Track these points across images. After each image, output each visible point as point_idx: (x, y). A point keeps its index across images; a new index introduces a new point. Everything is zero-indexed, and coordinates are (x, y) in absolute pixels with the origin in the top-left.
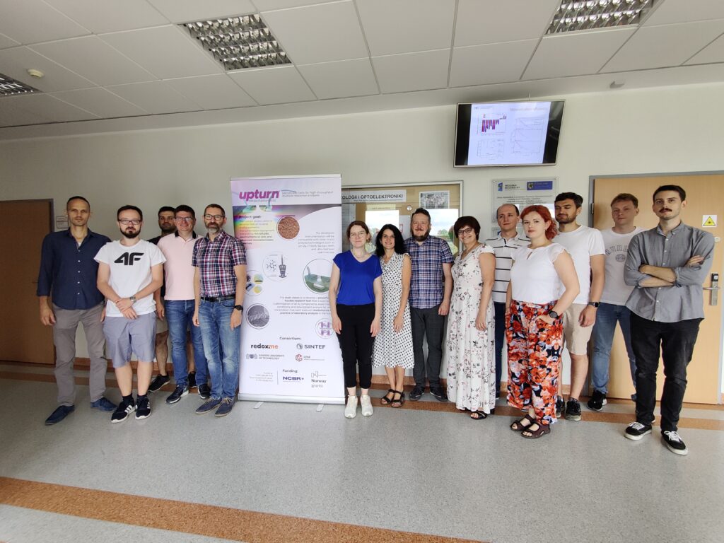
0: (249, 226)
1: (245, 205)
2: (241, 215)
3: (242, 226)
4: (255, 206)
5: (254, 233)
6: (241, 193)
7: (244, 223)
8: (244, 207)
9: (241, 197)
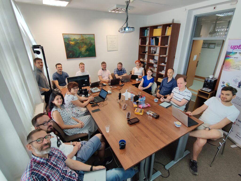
0: (231, 61)
1: (232, 52)
2: (229, 56)
3: (228, 61)
4: (237, 53)
5: (232, 65)
6: (232, 46)
7: (229, 60)
8: (231, 53)
9: (231, 48)
